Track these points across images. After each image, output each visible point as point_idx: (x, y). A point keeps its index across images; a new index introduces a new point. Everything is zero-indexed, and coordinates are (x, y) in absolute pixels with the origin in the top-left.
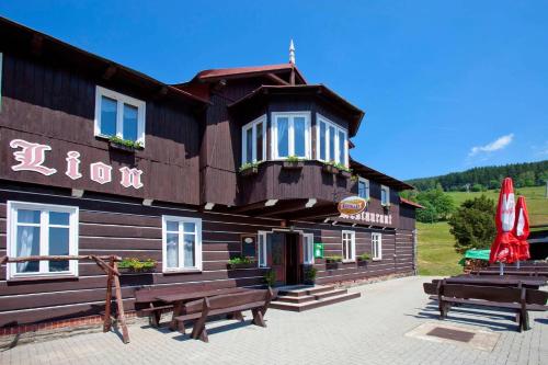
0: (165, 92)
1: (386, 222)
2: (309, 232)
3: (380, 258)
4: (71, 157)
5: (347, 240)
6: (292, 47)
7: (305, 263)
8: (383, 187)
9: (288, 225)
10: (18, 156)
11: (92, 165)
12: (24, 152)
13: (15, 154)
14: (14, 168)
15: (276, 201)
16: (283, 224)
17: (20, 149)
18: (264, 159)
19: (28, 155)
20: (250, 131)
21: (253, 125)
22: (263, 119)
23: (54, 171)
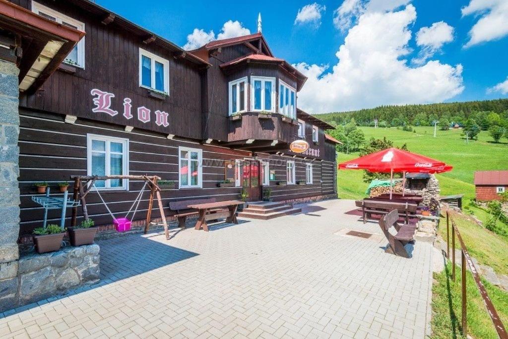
0: (184, 55)
1: (316, 155)
2: (266, 161)
3: (311, 183)
4: (126, 102)
5: (290, 168)
6: (260, 19)
7: (263, 184)
8: (314, 127)
9: (254, 155)
10: (96, 101)
11: (139, 109)
12: (99, 98)
13: (94, 100)
14: (94, 110)
15: (253, 140)
16: (251, 154)
17: (97, 96)
18: (246, 110)
19: (101, 101)
20: (234, 87)
21: (237, 82)
22: (245, 79)
23: (116, 113)
